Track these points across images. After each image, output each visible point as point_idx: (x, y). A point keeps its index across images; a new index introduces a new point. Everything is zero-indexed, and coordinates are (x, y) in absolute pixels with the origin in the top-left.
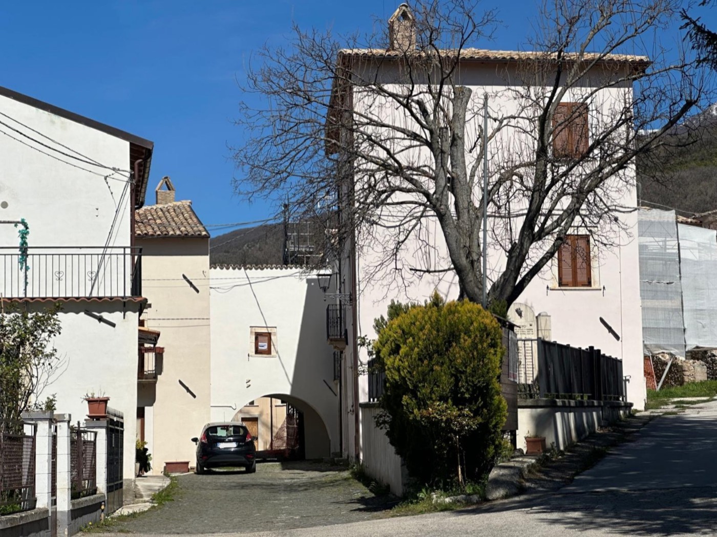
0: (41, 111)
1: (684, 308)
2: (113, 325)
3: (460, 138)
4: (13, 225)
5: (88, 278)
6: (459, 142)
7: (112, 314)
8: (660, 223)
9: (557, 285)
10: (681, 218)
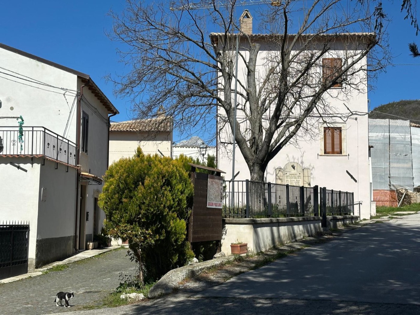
0: (32, 60)
1: (413, 167)
2: (26, 171)
3: (253, 71)
4: (16, 119)
5: (12, 144)
6: (252, 73)
7: (26, 165)
8: (402, 126)
9: (324, 153)
10: (413, 124)
